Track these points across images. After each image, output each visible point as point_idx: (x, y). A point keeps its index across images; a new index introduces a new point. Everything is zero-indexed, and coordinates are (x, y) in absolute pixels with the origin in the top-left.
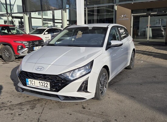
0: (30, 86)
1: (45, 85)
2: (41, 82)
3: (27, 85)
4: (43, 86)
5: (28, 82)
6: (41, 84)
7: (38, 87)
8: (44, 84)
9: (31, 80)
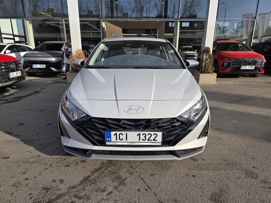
0: (116, 144)
1: (152, 138)
2: (141, 133)
3: (107, 143)
4: (146, 141)
5: (110, 137)
6: (142, 137)
7: (135, 144)
8: (148, 137)
9: (118, 133)
